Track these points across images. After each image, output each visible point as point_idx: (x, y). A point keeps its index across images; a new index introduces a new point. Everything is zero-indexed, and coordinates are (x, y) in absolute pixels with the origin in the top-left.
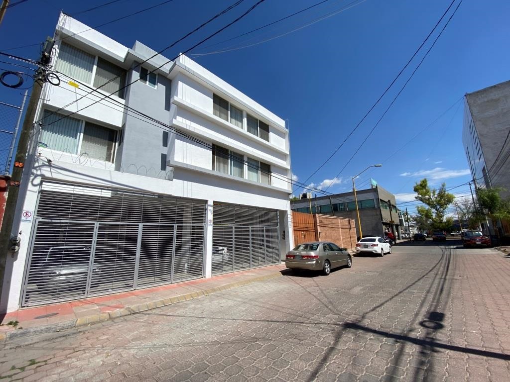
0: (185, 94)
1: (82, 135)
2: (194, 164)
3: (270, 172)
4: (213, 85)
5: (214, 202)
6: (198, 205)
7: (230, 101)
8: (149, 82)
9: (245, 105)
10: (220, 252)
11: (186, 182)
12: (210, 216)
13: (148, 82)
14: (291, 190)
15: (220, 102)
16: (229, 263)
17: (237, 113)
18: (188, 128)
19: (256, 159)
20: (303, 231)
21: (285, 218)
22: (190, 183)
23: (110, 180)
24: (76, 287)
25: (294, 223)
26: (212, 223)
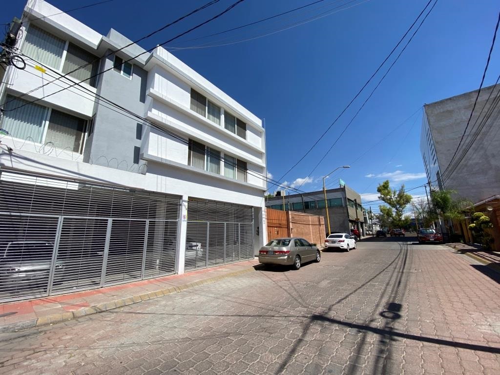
0: (161, 87)
1: (47, 122)
2: (168, 158)
3: (247, 169)
4: (191, 80)
5: (189, 198)
6: (172, 201)
7: (208, 97)
8: (124, 72)
9: (223, 102)
10: (194, 248)
11: (160, 177)
12: (184, 212)
13: (122, 72)
14: (266, 187)
15: (198, 97)
16: (203, 259)
17: (215, 109)
18: (164, 122)
19: (234, 156)
20: (277, 227)
21: (260, 214)
22: (164, 177)
23: (76, 171)
24: (37, 285)
25: (268, 219)
26: (186, 219)
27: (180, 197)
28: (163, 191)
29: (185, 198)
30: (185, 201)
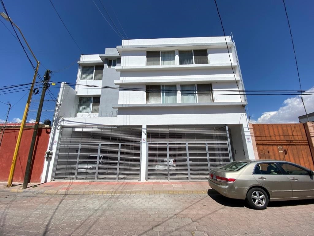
4: (142, 47)
5: (147, 126)
7: (161, 50)
9: (173, 46)
11: (125, 116)
12: (144, 136)
13: (112, 66)
15: (152, 55)
17: (168, 54)
18: (124, 82)
20: (282, 145)
22: (128, 116)
25: (256, 136)
27: (141, 126)
28: (128, 124)
29: (144, 126)
30: (144, 129)
